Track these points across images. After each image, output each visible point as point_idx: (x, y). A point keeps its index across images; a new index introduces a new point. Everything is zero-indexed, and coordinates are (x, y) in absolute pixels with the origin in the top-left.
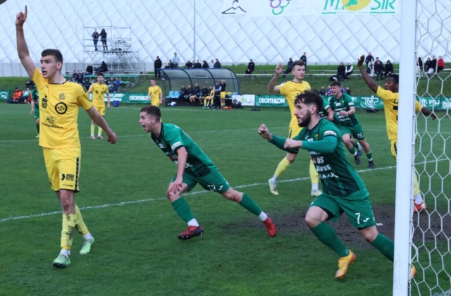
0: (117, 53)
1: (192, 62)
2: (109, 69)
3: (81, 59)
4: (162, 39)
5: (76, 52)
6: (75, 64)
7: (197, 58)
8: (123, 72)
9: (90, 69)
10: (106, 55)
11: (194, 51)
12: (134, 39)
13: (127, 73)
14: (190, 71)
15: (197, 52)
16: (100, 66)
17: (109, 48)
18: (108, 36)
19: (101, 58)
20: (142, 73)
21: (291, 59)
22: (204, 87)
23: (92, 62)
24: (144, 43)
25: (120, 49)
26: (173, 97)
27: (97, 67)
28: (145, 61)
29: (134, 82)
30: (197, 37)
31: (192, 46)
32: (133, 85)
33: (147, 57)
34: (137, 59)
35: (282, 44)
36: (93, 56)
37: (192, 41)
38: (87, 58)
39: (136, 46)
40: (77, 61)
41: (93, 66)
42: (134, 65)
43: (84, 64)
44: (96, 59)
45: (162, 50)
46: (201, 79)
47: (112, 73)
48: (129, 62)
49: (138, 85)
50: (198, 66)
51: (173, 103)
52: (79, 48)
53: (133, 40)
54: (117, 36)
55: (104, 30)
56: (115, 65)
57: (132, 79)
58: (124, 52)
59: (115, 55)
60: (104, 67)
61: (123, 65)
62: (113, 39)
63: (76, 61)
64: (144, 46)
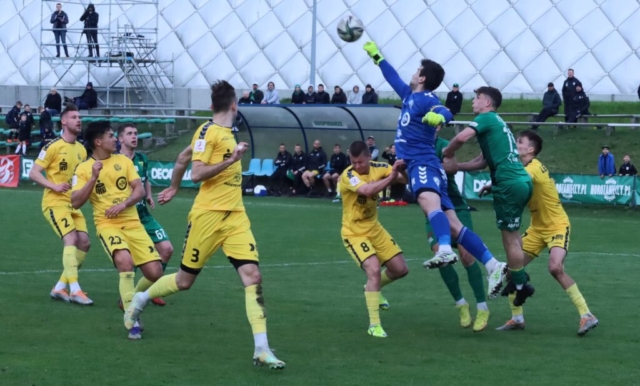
0: (121, 63)
1: (305, 88)
2: (101, 101)
3: (34, 75)
4: (233, 31)
5: (21, 60)
6: (17, 88)
7: (318, 81)
8: (136, 111)
9: (53, 101)
10: (93, 68)
11: (312, 62)
12: (164, 29)
13: (145, 112)
14: (301, 110)
15: (318, 65)
16: (80, 94)
17: (103, 52)
18: (102, 23)
19: (82, 75)
20: (182, 112)
21: (551, 85)
22: (337, 150)
23: (60, 85)
24: (189, 41)
25: (130, 54)
26: (259, 173)
27: (71, 96)
28: (190, 85)
29: (163, 134)
30: (319, 28)
31: (308, 49)
32: (161, 141)
33: (195, 75)
34: (171, 78)
35: (528, 47)
36: (61, 69)
37: (307, 37)
38: (47, 74)
39: (168, 48)
40: (22, 82)
41: (61, 94)
42: (162, 93)
43: (39, 89)
44: (69, 77)
45: (232, 58)
46: (330, 130)
47: (108, 111)
48: (151, 85)
49: (171, 142)
50: (320, 98)
51: (259, 189)
52: (29, 51)
53: (162, 33)
54: (123, 22)
55: (91, 7)
56: (116, 93)
57: (158, 128)
58: (138, 62)
59: (116, 68)
60: (89, 98)
61: (137, 93)
62: (114, 29)
63: (18, 81)
64: (187, 48)
